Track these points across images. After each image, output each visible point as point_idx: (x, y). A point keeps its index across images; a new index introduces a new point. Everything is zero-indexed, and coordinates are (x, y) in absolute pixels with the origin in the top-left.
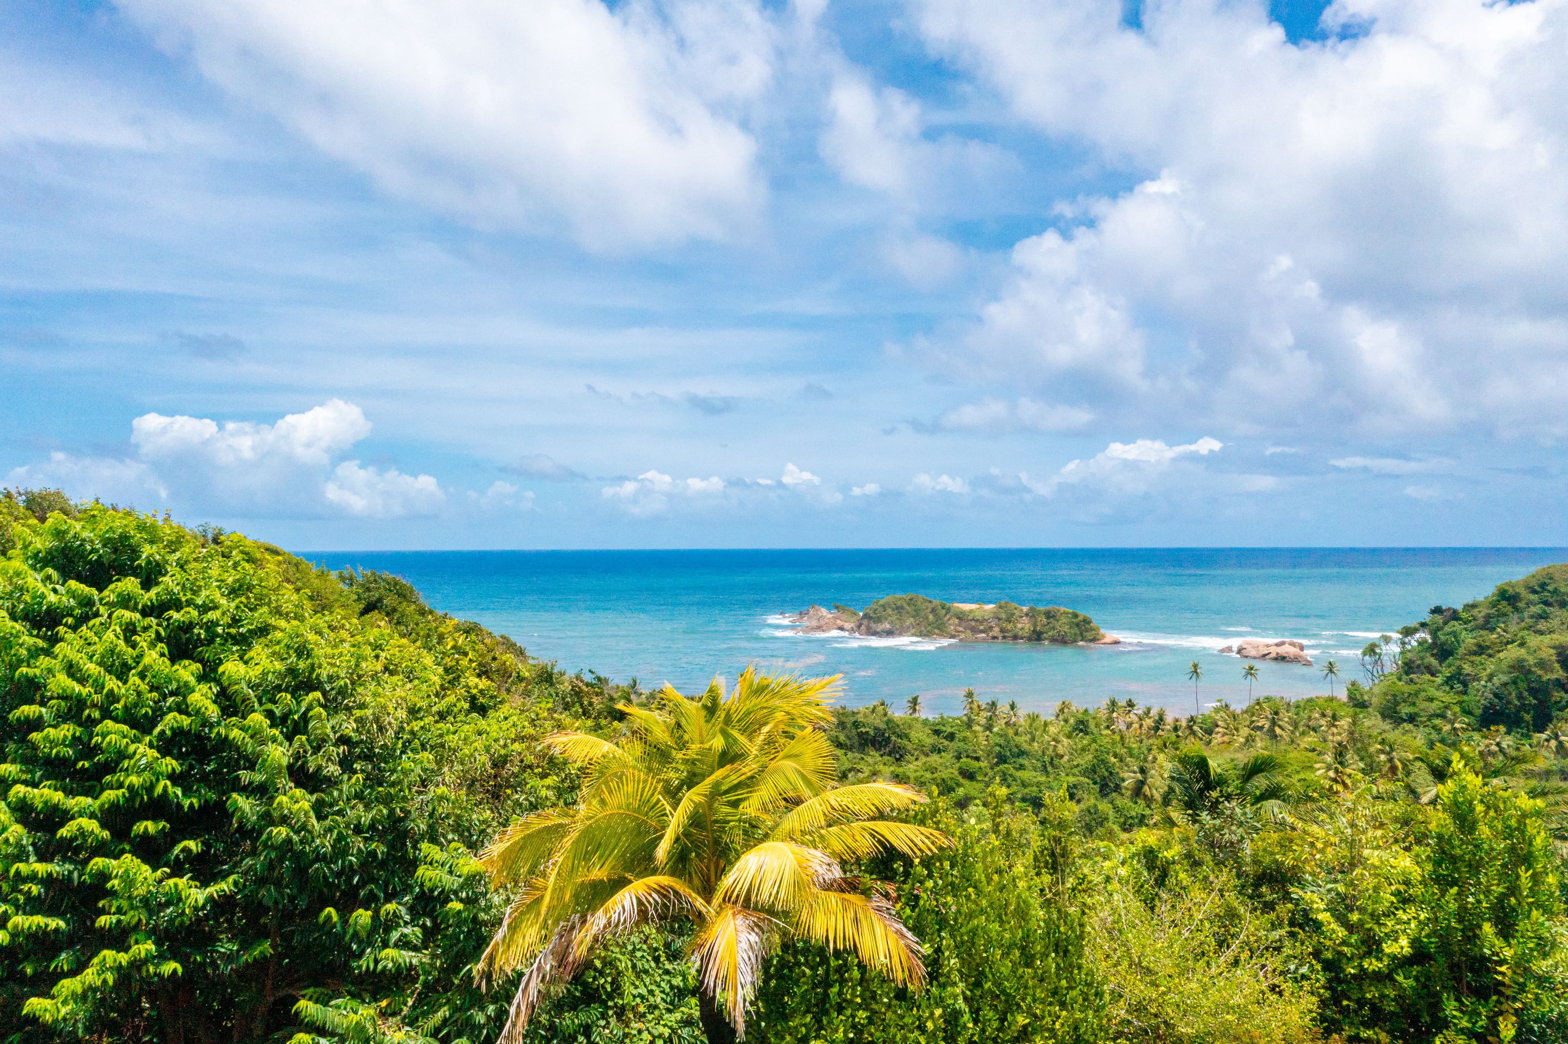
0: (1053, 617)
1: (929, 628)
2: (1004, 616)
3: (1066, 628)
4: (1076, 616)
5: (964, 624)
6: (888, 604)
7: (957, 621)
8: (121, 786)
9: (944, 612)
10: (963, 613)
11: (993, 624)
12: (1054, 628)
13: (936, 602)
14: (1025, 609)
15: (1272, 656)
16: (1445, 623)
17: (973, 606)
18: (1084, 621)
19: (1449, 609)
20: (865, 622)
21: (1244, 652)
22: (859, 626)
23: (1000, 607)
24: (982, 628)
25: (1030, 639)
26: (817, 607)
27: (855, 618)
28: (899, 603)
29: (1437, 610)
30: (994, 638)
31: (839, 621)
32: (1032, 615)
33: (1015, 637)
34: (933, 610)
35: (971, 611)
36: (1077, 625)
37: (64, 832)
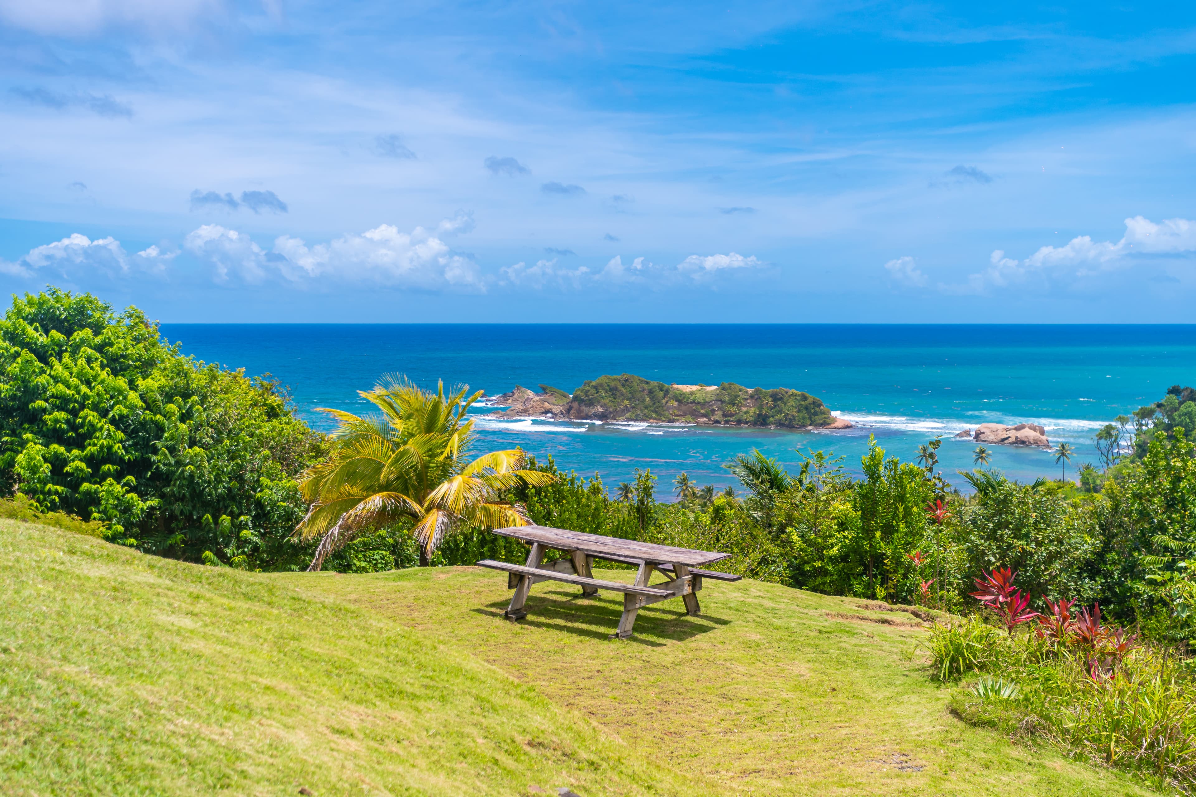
0: (781, 399)
1: (646, 411)
2: (727, 398)
3: (794, 412)
4: (805, 398)
5: (684, 408)
6: (601, 385)
7: (676, 404)
8: (95, 445)
9: (661, 394)
10: (683, 395)
11: (714, 407)
12: (780, 412)
13: (654, 383)
14: (750, 391)
15: (1010, 440)
16: (1181, 403)
17: (694, 388)
18: (814, 403)
19: (1187, 388)
20: (575, 405)
21: (982, 437)
22: (569, 411)
23: (723, 389)
24: (702, 411)
25: (755, 424)
26: (523, 389)
27: (565, 401)
28: (613, 384)
29: (1175, 391)
30: (717, 422)
31: (546, 404)
32: (756, 397)
33: (739, 422)
34: (651, 392)
35: (692, 393)
36: (806, 408)
37: (67, 469)
